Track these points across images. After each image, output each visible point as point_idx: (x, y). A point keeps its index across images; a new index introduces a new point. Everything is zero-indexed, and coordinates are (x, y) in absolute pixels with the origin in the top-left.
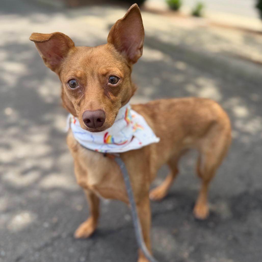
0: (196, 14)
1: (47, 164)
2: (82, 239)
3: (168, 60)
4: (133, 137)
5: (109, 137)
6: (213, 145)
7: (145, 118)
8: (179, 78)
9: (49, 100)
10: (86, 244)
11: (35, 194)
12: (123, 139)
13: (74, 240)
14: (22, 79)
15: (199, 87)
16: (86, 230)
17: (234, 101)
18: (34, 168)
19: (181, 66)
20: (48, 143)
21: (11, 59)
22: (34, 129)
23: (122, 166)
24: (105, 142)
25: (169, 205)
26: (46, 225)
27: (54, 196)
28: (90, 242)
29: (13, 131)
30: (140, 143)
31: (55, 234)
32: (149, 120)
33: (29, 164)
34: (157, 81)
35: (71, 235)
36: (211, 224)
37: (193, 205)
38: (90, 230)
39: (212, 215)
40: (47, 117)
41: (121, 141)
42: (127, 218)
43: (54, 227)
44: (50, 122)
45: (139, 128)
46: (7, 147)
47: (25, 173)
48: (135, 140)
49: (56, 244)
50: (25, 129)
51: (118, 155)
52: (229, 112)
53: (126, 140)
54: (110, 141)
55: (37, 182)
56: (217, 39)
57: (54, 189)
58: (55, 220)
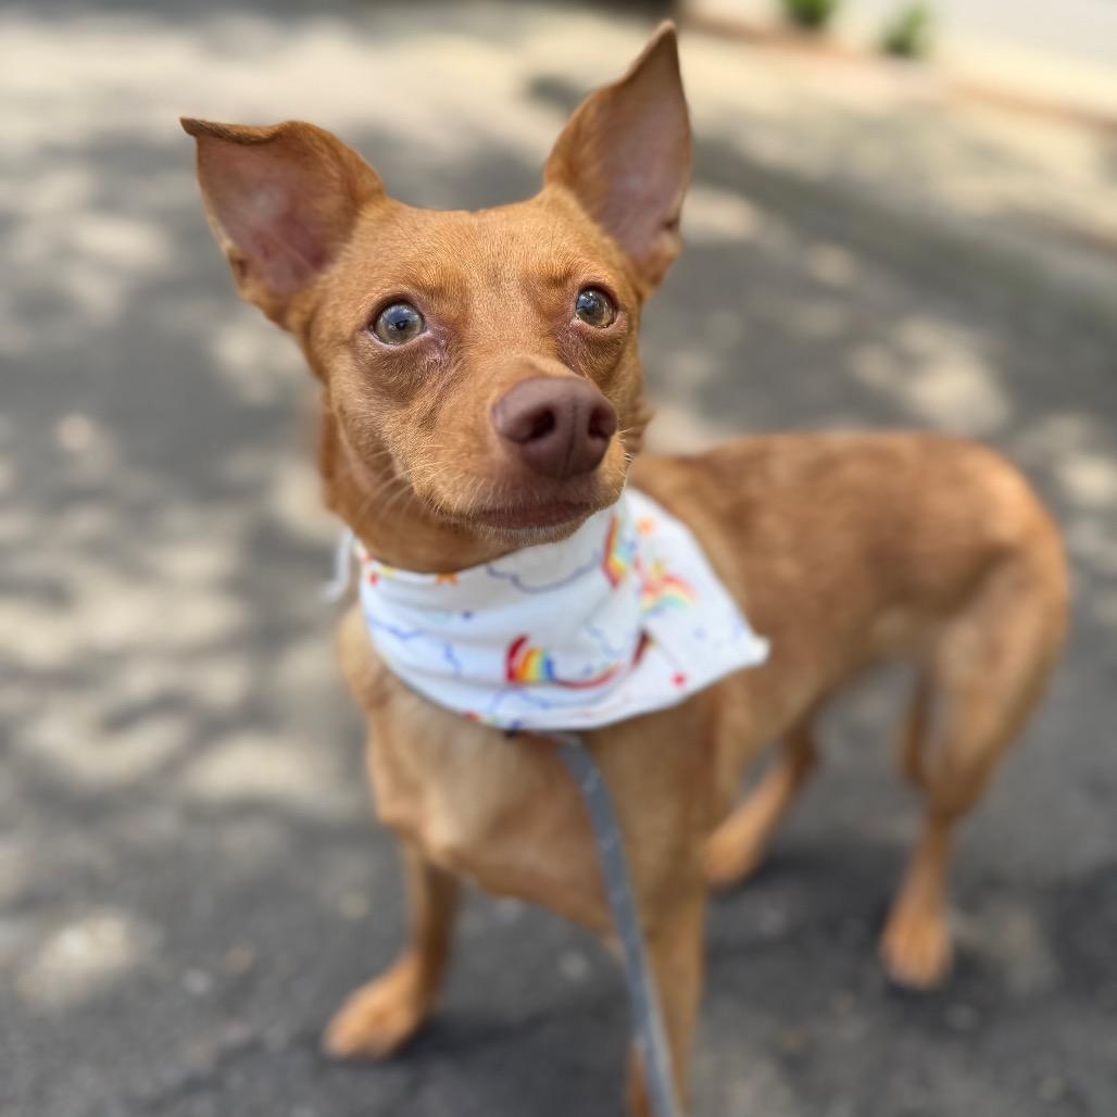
0: (901, 46)
1: (223, 683)
2: (361, 1061)
3: (776, 240)
4: (644, 640)
5: (530, 653)
6: (992, 653)
7: (698, 536)
8: (820, 320)
9: (257, 392)
10: (374, 1090)
11: (160, 825)
12: (599, 663)
13: (324, 1064)
14: (149, 292)
15: (910, 362)
16: (379, 1018)
17: (1064, 432)
18: (166, 704)
19: (832, 265)
20: (236, 586)
21: (106, 205)
22: (180, 518)
23: (589, 787)
24: (513, 677)
25: (770, 915)
26: (198, 983)
27: (247, 844)
28: (397, 1078)
29: (86, 522)
30: (679, 680)
31: (235, 1033)
32: (720, 544)
33: (141, 682)
34: (726, 325)
35: (311, 1039)
36: (962, 1016)
37: (879, 917)
38: (400, 1022)
39: (966, 967)
40: (242, 465)
41: (588, 671)
42: (575, 967)
43: (234, 995)
44: (251, 492)
45: (671, 591)
46: (55, 596)
47: (120, 721)
48: (652, 656)
49: (236, 1080)
50: (141, 517)
51: (574, 742)
52: (1042, 480)
53: (612, 662)
54: (534, 669)
55: (172, 766)
56: (988, 156)
57: (248, 807)
58: (240, 958)
